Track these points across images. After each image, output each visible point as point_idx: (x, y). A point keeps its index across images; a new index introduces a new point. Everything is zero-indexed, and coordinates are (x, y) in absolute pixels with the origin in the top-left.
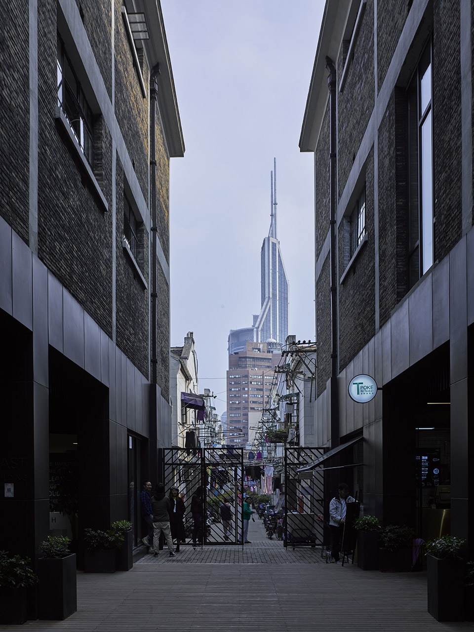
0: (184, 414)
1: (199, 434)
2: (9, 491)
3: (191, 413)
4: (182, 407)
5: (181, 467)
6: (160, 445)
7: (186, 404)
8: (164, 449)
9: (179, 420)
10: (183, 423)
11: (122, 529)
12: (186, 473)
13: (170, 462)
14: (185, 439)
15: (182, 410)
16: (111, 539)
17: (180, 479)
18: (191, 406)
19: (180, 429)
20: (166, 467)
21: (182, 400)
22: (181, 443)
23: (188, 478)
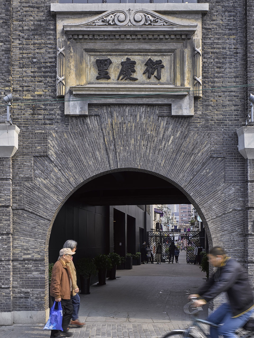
0: (155, 216)
1: (161, 222)
2: (120, 244)
3: (158, 215)
4: (155, 213)
5: (154, 237)
6: (147, 231)
7: (156, 212)
8: (149, 232)
9: (153, 219)
10: (155, 220)
11: (138, 254)
12: (156, 239)
13: (150, 236)
14: (156, 225)
15: (154, 215)
16: (136, 257)
17: (153, 241)
18: (158, 213)
19: (154, 222)
20: (149, 237)
21: (154, 211)
22: (154, 227)
23: (156, 240)
